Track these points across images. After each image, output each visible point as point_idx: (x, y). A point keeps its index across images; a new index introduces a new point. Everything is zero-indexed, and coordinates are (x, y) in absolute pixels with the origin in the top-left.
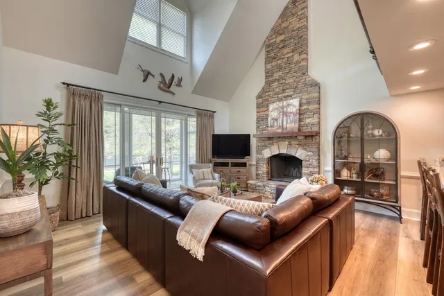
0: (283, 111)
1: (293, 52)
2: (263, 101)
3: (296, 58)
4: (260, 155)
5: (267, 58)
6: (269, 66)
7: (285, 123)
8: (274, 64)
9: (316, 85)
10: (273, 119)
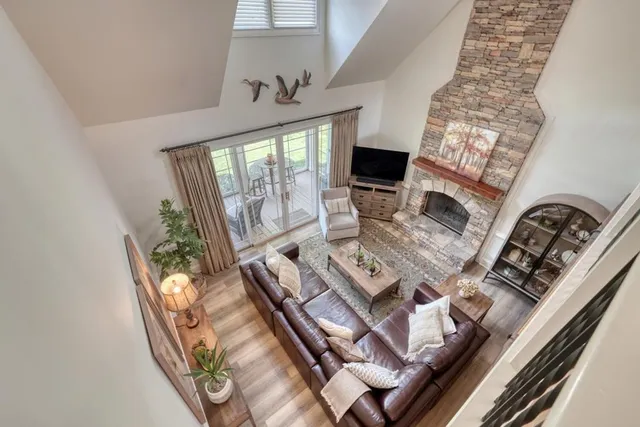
0: (467, 142)
1: (525, 33)
2: (442, 108)
3: (526, 52)
4: (417, 184)
5: (472, 23)
6: (471, 44)
7: (464, 161)
8: (481, 44)
9: (537, 122)
10: (449, 147)
